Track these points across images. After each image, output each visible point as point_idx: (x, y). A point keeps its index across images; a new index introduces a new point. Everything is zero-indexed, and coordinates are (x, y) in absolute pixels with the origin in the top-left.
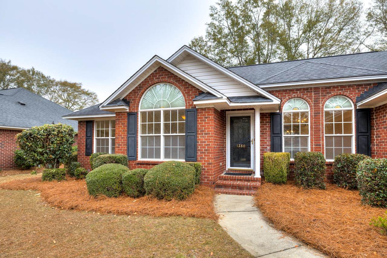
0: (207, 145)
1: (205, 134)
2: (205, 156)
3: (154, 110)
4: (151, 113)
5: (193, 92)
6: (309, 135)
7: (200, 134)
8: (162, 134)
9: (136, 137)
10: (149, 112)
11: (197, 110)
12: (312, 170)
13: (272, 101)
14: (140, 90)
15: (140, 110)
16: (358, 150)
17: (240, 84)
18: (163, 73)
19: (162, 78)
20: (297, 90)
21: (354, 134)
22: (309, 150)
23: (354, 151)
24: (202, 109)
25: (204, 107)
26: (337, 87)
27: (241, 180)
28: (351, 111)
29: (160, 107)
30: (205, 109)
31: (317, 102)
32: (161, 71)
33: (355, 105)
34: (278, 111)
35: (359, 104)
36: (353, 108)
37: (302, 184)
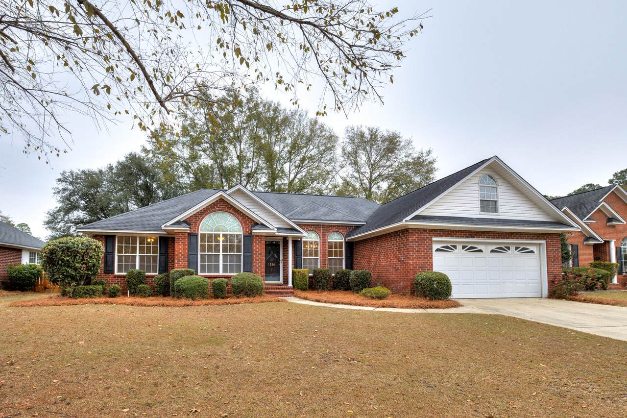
0: (260, 262)
1: (259, 254)
2: (259, 270)
3: (213, 232)
4: (210, 236)
5: (248, 222)
6: (319, 257)
7: (254, 254)
8: (221, 253)
9: (197, 255)
10: (209, 234)
11: (253, 236)
12: (325, 279)
13: (303, 234)
14: (202, 215)
15: (200, 232)
16: (347, 267)
17: (279, 218)
18: (224, 204)
19: (222, 208)
20: (312, 225)
21: (344, 257)
22: (319, 267)
23: (344, 268)
24: (256, 236)
25: (258, 234)
26: (335, 226)
27: (279, 289)
28: (342, 242)
29: (219, 231)
30: (259, 236)
31: (324, 235)
32: (222, 202)
33: (345, 239)
34: (300, 239)
35: (347, 239)
36: (343, 241)
37: (320, 288)
